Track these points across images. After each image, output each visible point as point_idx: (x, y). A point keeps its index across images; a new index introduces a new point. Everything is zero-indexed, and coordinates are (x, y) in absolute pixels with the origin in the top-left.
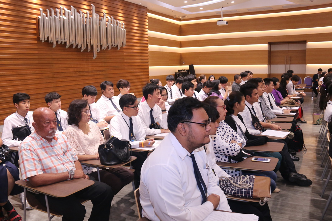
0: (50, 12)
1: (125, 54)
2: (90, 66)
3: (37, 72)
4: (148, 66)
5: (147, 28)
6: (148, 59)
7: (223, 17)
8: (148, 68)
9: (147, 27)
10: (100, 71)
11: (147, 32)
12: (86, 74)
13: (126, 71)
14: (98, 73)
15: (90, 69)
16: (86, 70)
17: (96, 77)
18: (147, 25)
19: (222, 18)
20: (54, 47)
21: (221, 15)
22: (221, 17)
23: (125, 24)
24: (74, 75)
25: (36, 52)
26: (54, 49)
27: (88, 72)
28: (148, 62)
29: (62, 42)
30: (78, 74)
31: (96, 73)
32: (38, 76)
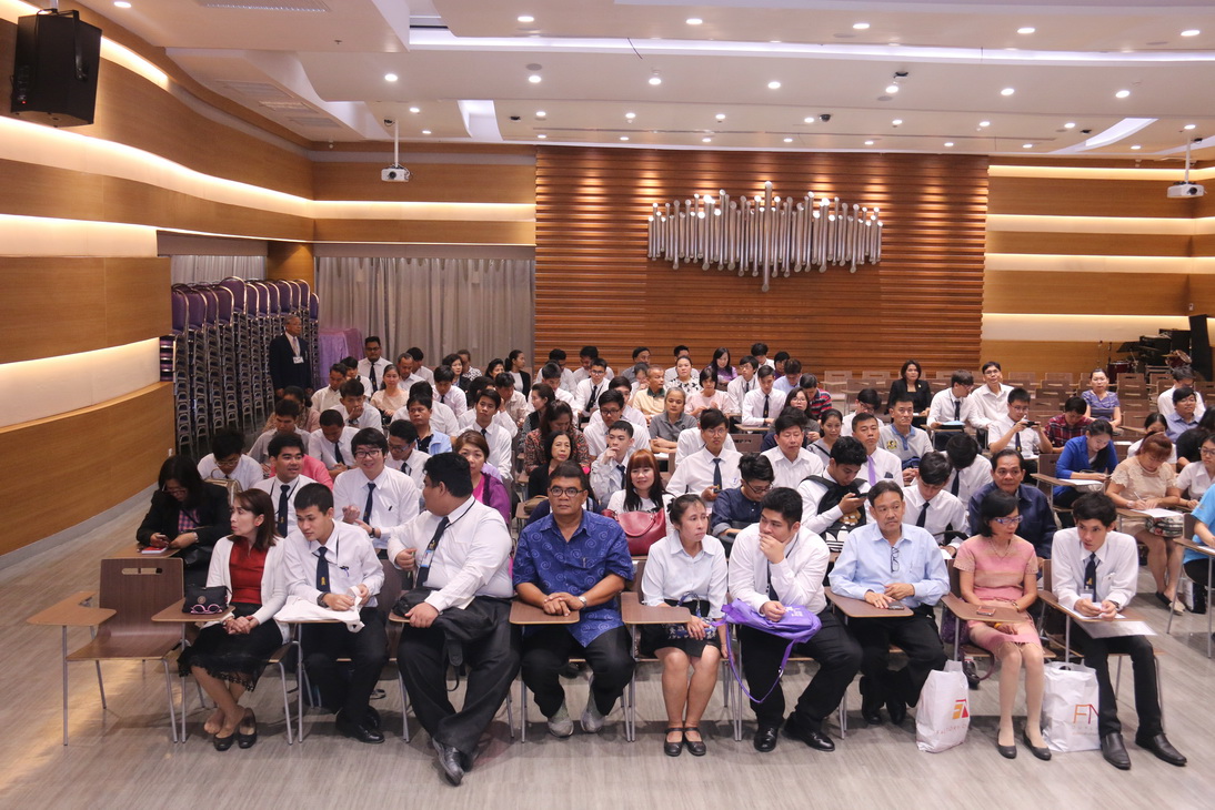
0: (672, 205)
1: (882, 280)
2: (767, 303)
3: (642, 309)
4: (980, 311)
5: (984, 212)
6: (980, 295)
7: (1191, 168)
8: (980, 318)
9: (984, 208)
10: (797, 316)
11: (983, 220)
12: (755, 320)
13: (884, 321)
14: (789, 321)
15: (767, 311)
16: (756, 311)
17: (782, 329)
18: (984, 204)
19: (1187, 173)
20: (675, 267)
21: (1184, 162)
22: (1184, 168)
23: (881, 210)
24: (722, 320)
25: (644, 276)
26: (675, 271)
27: (762, 316)
28: (980, 303)
29: (692, 260)
30: (734, 319)
31: (782, 321)
32: (642, 318)
